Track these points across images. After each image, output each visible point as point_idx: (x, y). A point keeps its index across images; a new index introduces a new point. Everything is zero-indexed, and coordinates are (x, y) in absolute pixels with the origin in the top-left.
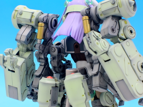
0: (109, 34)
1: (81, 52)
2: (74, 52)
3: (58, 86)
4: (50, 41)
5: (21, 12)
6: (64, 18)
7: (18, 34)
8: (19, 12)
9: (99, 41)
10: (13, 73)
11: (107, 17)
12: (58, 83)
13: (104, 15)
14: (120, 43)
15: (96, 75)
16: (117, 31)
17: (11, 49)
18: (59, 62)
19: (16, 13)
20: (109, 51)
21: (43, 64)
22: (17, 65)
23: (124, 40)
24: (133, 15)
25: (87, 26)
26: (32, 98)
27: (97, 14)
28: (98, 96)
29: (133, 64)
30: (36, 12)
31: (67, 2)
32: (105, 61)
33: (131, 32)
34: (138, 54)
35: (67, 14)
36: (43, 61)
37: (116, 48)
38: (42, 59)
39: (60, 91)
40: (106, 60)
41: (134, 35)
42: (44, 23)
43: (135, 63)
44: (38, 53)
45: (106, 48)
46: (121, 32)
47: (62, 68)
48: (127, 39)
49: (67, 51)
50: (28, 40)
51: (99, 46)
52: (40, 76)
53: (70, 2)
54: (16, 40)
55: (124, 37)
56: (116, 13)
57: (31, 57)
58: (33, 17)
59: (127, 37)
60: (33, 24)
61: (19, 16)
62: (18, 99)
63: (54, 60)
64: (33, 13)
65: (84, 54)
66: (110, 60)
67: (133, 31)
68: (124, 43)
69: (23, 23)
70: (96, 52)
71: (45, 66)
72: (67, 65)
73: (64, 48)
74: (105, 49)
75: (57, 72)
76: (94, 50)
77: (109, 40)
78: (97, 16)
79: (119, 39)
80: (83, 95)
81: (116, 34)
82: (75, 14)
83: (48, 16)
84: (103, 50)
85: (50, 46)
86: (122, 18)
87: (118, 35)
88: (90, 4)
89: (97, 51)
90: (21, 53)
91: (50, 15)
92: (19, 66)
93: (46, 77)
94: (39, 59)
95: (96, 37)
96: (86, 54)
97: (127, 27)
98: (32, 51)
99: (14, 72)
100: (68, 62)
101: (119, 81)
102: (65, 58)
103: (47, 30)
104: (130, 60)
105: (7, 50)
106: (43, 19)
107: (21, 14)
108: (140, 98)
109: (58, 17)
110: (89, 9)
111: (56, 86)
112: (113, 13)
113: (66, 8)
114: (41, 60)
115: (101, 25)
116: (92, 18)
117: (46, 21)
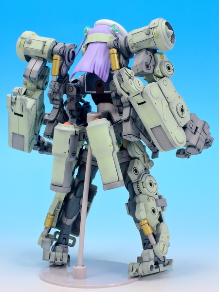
0: (143, 71)
1: (105, 92)
2: (96, 92)
3: (78, 133)
4: (66, 78)
5: (30, 41)
6: (83, 49)
7: (26, 69)
8: (28, 40)
9: (133, 80)
10: (20, 117)
11: (140, 51)
12: (78, 130)
13: (136, 47)
14: (155, 82)
15: (126, 121)
16: (152, 67)
17: (21, 88)
18: (77, 104)
19: (23, 41)
20: (144, 92)
21: (58, 106)
22: (26, 108)
23: (162, 78)
24: (171, 48)
25: (115, 61)
26: (39, 149)
27: (127, 46)
28: (125, 146)
29: (171, 108)
30: (50, 41)
31: (88, 29)
32: (139, 104)
33: (169, 68)
34: (176, 94)
35: (88, 44)
36: (58, 102)
37: (152, 89)
38: (57, 100)
39: (79, 140)
40: (139, 102)
41: (172, 72)
42: (60, 55)
43: (174, 106)
44: (52, 93)
45: (140, 88)
46: (157, 68)
47: (80, 111)
48: (164, 77)
49: (87, 91)
50: (39, 76)
51: (133, 86)
52: (54, 122)
53: (91, 29)
54: (24, 76)
55: (160, 75)
56: (151, 45)
57: (41, 98)
58: (46, 47)
59: (164, 75)
60: (45, 56)
61: (26, 45)
62: (24, 150)
63: (72, 102)
64: (45, 42)
65: (110, 94)
66: (145, 102)
67: (171, 68)
68: (161, 82)
69: (31, 54)
70: (128, 94)
71: (59, 109)
72: (86, 107)
73: (83, 86)
74: (139, 90)
75: (73, 117)
76: (127, 91)
77: (143, 78)
78: (127, 48)
79: (154, 77)
80: (110, 146)
81: (150, 71)
82: (98, 45)
83: (65, 47)
84: (137, 91)
85: (66, 85)
86: (158, 51)
87: (153, 71)
88: (117, 33)
89: (129, 92)
90: (29, 92)
91: (67, 45)
92: (29, 109)
93: (63, 123)
94: (53, 100)
95: (129, 75)
96: (113, 94)
97: (164, 63)
98: (43, 89)
99: (22, 116)
100: (87, 105)
101: (155, 127)
102: (83, 98)
103: (64, 65)
104: (168, 103)
105: (16, 89)
106: (60, 51)
107: (30, 43)
108: (178, 149)
109: (76, 48)
110: (117, 40)
111: (76, 135)
112: (147, 46)
113: (86, 36)
114: (55, 102)
115: (131, 60)
116: (121, 51)
117: (63, 53)
